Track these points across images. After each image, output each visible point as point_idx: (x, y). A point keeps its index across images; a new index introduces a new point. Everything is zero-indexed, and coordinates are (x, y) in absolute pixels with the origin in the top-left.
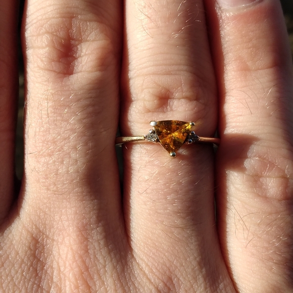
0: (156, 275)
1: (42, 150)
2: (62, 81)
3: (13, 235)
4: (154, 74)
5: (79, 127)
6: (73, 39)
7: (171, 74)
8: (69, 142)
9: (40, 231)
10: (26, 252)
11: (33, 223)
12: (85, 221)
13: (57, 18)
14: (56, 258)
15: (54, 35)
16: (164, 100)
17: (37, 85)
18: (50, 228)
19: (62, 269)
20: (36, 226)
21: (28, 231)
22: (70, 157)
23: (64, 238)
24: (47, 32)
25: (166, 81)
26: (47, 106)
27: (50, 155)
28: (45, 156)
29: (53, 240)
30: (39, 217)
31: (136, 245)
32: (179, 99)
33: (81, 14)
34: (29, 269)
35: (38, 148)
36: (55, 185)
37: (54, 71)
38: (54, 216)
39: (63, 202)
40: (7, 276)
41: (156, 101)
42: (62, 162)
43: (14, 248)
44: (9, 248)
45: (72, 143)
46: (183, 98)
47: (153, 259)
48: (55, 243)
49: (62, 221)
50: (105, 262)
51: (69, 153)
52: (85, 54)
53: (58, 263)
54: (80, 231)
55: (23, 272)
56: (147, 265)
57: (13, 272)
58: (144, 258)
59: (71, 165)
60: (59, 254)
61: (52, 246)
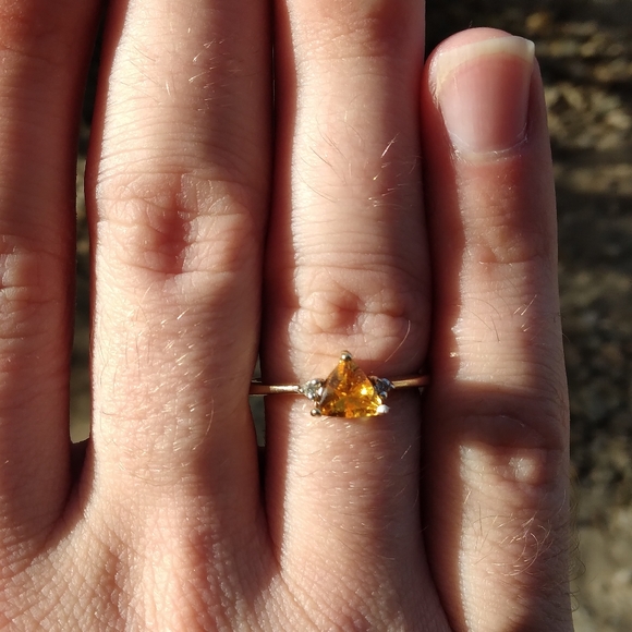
0: (324, 614)
1: (125, 407)
2: (162, 288)
3: (74, 548)
4: (333, 266)
5: (193, 373)
6: (182, 210)
7: (364, 269)
8: (176, 398)
9: (121, 542)
10: (99, 578)
11: (108, 529)
12: (200, 529)
13: (153, 173)
14: (149, 587)
15: (148, 202)
16: (346, 313)
17: (116, 290)
18: (138, 538)
19: (159, 607)
20: (113, 533)
21: (101, 543)
22: (176, 423)
23: (161, 556)
24: (135, 197)
25: (355, 280)
26: (138, 331)
27: (141, 417)
28: (130, 419)
29: (144, 557)
30: (119, 517)
31: (290, 561)
32: (375, 313)
33: (197, 167)
34: (105, 607)
35: (119, 403)
36: (148, 468)
37: (148, 268)
38: (145, 518)
39: (161, 497)
40: (67, 618)
41: (333, 315)
42: (162, 432)
43: (76, 570)
44: (68, 571)
45: (179, 401)
46: (382, 312)
47: (319, 586)
48: (147, 562)
49: (158, 527)
50: (234, 596)
51: (176, 416)
52: (205, 240)
53: (152, 597)
54: (193, 546)
55: (94, 610)
56: (308, 596)
57: (76, 611)
58: (303, 584)
59: (179, 438)
60: (154, 582)
61: (143, 567)
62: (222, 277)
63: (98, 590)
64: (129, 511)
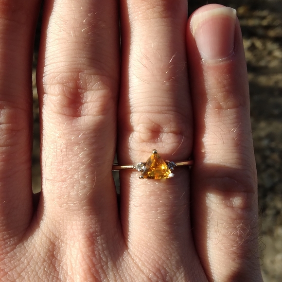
0: (147, 268)
1: (57, 176)
2: (72, 123)
3: (35, 240)
4: (148, 112)
5: (87, 160)
6: (80, 88)
7: (163, 113)
8: (79, 172)
9: (56, 237)
10: (47, 253)
11: (50, 231)
12: (91, 230)
13: (66, 72)
14: (69, 257)
15: (64, 85)
16: (155, 133)
17: (51, 124)
18: (64, 235)
19: (74, 265)
20: (53, 233)
21: (47, 238)
22: (79, 183)
23: (74, 243)
24: (59, 83)
25: (158, 118)
26: (62, 142)
27: (63, 181)
28: (59, 182)
29: (66, 244)
30: (55, 226)
31: (132, 244)
32: (168, 133)
33: (86, 69)
34: (50, 266)
35: (54, 175)
36: (67, 204)
37: (65, 115)
38: (67, 226)
39: (73, 216)
40: (33, 271)
41: (149, 134)
42: (73, 187)
43: (36, 250)
44: (33, 250)
45: (81, 173)
46: (171, 132)
47: (145, 255)
48: (68, 246)
49: (73, 230)
50: (107, 260)
51: (79, 180)
52: (91, 101)
53: (71, 261)
54: (88, 238)
55: (45, 267)
56: (140, 260)
57: (37, 268)
58: (138, 254)
59: (81, 190)
60: (71, 254)
61: (66, 248)
62: (98, 118)
63: (46, 259)
64: (59, 223)
